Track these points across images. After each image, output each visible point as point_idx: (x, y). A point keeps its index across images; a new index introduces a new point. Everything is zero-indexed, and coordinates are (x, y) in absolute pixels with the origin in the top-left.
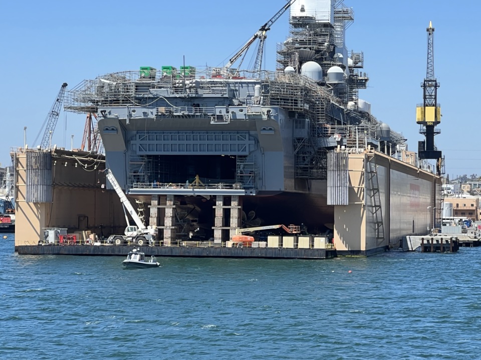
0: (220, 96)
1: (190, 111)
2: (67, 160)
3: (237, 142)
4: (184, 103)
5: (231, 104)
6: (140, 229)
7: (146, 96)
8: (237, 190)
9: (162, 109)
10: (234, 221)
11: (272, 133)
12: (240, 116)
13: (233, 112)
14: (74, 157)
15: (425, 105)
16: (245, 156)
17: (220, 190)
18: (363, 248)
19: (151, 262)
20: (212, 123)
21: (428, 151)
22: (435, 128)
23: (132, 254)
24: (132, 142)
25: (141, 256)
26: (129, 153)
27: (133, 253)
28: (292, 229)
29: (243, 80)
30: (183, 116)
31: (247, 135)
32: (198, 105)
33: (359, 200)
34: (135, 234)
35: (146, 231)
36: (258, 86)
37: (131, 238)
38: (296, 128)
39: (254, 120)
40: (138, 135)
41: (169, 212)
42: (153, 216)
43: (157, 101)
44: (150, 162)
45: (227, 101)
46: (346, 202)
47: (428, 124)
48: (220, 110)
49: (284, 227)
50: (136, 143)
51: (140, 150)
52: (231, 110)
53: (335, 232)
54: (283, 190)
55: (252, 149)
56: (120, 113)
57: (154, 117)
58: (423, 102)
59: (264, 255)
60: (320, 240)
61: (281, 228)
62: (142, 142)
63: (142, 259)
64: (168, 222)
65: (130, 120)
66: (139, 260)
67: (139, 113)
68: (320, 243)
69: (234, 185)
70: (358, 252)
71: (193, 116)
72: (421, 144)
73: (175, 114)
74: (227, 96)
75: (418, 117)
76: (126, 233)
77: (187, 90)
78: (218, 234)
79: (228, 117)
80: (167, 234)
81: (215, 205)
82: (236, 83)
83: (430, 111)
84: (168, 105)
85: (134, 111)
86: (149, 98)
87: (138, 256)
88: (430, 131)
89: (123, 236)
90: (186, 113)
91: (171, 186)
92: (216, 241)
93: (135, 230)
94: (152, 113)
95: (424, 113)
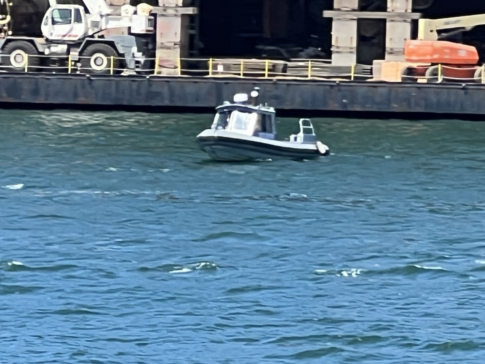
6: (94, 17)
19: (297, 142)
23: (230, 110)
25: (264, 118)
27: (235, 108)
34: (77, 31)
37: (65, 47)
63: (264, 129)
66: (256, 134)
76: (46, 29)
78: (344, 34)
87: (252, 120)
89: (38, 41)
92: (337, 60)
93: (78, 19)
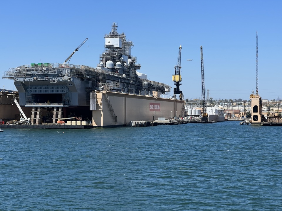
0: (54, 73)
1: (43, 78)
2: (8, 95)
3: (62, 89)
4: (43, 76)
5: (59, 76)
6: (25, 119)
7: (30, 74)
8: (61, 106)
9: (35, 78)
10: (59, 116)
11: (72, 86)
12: (61, 80)
13: (58, 79)
14: (12, 94)
15: (176, 75)
16: (65, 94)
17: (55, 105)
18: (102, 125)
20: (51, 83)
21: (177, 91)
22: (180, 83)
24: (27, 89)
26: (26, 93)
28: (80, 118)
29: (64, 68)
30: (41, 80)
31: (65, 87)
32: (47, 77)
33: (100, 108)
35: (27, 120)
36: (67, 70)
37: (22, 122)
38: (86, 84)
39: (65, 81)
40: (29, 87)
41: (38, 113)
42: (33, 114)
43: (33, 75)
44: (34, 96)
45: (57, 75)
46: (95, 109)
47: (177, 81)
48: (54, 78)
49: (76, 118)
50: (29, 89)
51: (30, 92)
52: (58, 78)
53: (93, 119)
54: (78, 105)
55: (67, 91)
56: (21, 79)
57: (32, 81)
58: (175, 74)
59: (64, 128)
60: (84, 122)
61: (75, 118)
62: (31, 89)
64: (38, 116)
65: (24, 82)
67: (27, 79)
68: (84, 123)
69: (60, 104)
70: (100, 126)
71: (45, 80)
72: (175, 89)
73: (38, 80)
74: (56, 73)
75: (173, 79)
76: (20, 120)
77: (44, 71)
78: (54, 120)
79: (57, 81)
80: (37, 120)
81: (54, 110)
82: (62, 69)
83: (177, 77)
84: (36, 77)
85: (26, 79)
86: (31, 74)
88: (178, 84)
90: (42, 79)
91: (39, 104)
92: (53, 123)
93: (23, 119)
94: (32, 79)
95: (175, 78)
